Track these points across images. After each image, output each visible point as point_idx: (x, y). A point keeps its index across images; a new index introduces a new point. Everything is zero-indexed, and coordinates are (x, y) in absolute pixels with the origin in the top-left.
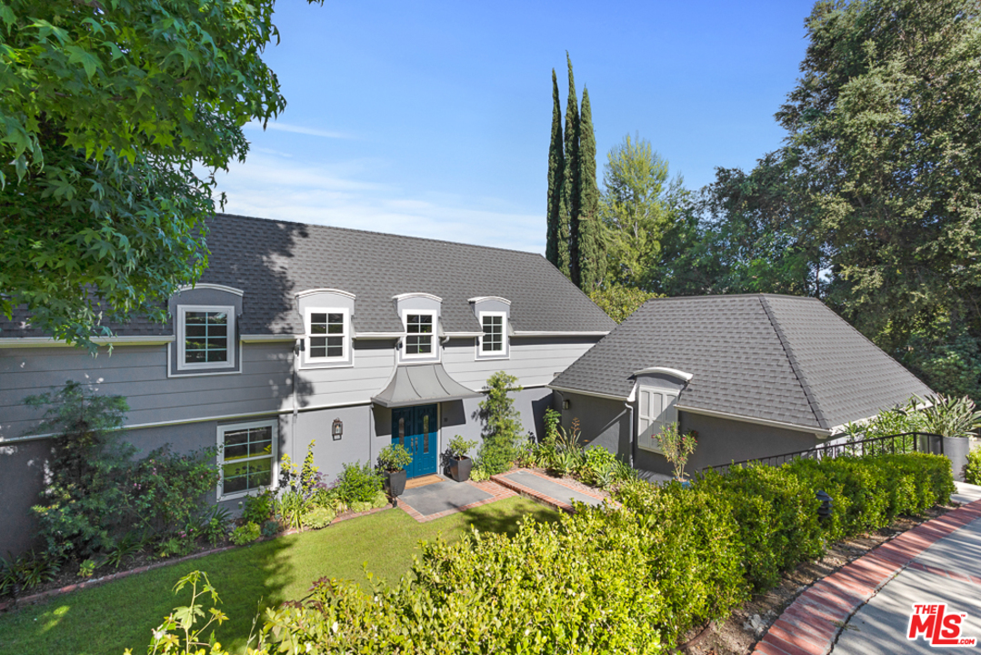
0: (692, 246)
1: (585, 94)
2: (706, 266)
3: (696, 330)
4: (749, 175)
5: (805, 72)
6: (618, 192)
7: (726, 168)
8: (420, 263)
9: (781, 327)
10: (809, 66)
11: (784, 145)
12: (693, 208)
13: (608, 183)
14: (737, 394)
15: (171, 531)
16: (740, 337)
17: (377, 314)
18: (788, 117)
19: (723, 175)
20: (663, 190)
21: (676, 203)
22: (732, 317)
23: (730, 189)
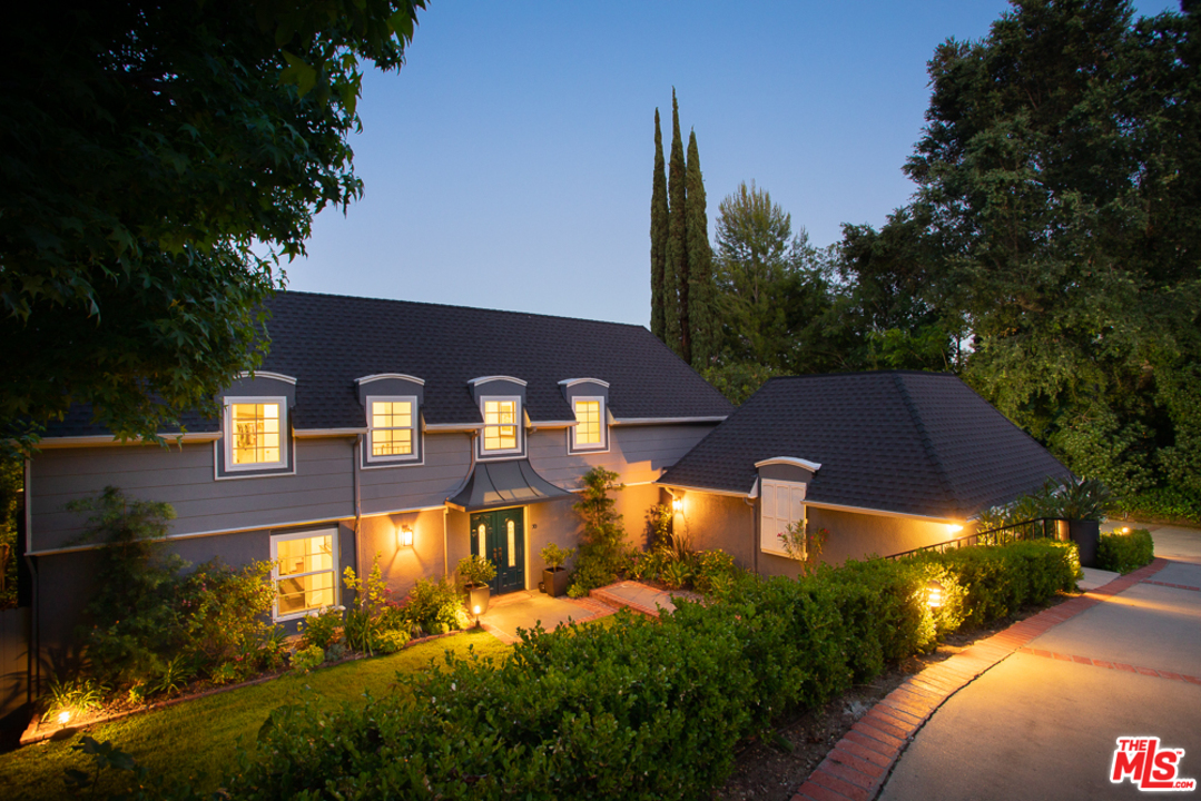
0: (822, 313)
1: (692, 138)
2: (837, 336)
3: (824, 413)
4: (880, 232)
5: (932, 121)
6: (733, 250)
7: (855, 224)
8: (500, 340)
9: (917, 407)
10: (935, 115)
11: (914, 201)
12: (820, 270)
13: (723, 240)
14: (869, 485)
15: (225, 655)
16: (872, 420)
17: (450, 403)
18: (917, 170)
19: (852, 233)
20: (786, 248)
21: (801, 264)
22: (863, 397)
23: (860, 249)
